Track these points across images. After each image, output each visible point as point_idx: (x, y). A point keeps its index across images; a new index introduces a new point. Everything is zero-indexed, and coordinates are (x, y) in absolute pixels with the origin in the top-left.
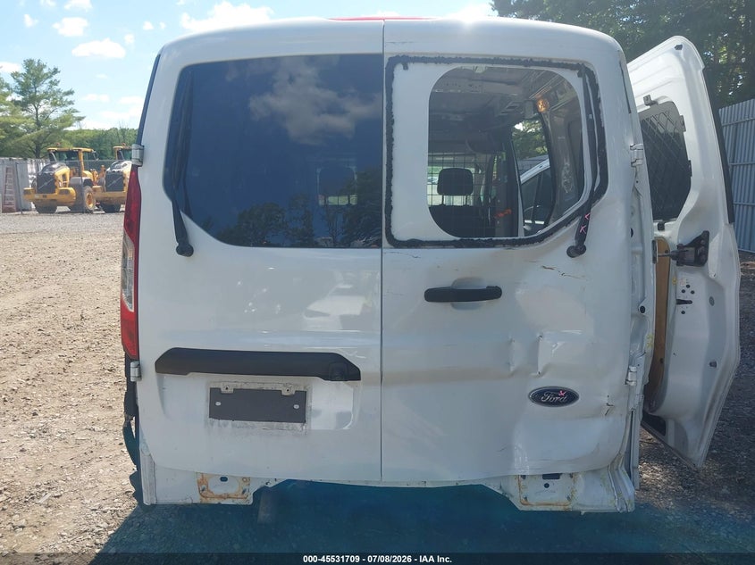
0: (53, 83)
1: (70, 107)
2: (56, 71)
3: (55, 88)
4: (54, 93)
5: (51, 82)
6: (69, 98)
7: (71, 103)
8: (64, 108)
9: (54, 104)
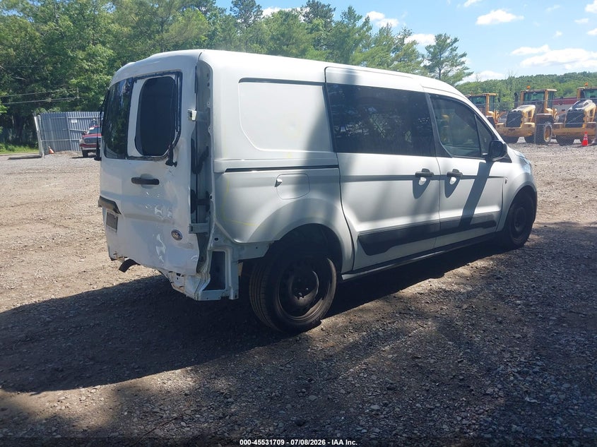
0: (454, 49)
1: (463, 65)
2: (456, 40)
3: (454, 53)
4: (454, 57)
5: (451, 49)
6: (463, 59)
7: (463, 63)
8: (458, 67)
9: (452, 65)
